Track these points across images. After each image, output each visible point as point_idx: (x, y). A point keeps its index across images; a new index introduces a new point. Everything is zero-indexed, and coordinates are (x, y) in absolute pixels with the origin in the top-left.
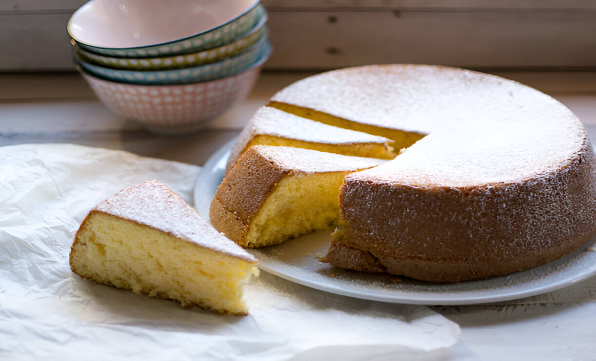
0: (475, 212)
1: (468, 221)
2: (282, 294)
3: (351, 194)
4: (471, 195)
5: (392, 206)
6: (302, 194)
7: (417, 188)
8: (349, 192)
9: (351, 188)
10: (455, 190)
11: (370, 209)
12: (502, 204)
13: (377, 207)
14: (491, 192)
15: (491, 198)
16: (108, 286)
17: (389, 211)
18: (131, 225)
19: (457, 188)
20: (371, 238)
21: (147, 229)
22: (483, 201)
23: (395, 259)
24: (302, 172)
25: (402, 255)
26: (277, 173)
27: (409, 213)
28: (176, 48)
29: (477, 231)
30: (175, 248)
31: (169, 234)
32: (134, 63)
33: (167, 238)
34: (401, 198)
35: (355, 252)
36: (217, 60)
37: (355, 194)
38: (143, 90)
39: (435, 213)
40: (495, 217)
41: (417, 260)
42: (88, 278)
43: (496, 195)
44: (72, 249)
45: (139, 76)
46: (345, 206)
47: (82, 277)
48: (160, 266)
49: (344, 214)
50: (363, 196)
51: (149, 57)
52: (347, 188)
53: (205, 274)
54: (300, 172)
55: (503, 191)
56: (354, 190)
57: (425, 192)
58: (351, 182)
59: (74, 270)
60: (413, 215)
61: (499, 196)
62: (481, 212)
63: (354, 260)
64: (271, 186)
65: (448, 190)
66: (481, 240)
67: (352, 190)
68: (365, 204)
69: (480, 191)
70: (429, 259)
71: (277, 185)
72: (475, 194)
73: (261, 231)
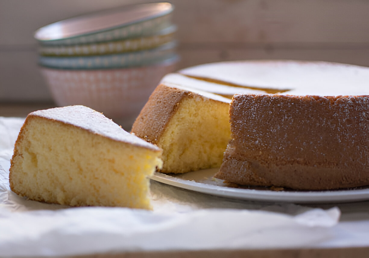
0: (341, 119)
1: (336, 127)
2: (183, 203)
3: (238, 108)
4: (336, 103)
5: (272, 114)
6: (199, 121)
7: (292, 97)
8: (237, 106)
9: (239, 103)
10: (324, 98)
11: (255, 119)
12: (362, 112)
13: (261, 116)
14: (353, 101)
15: (353, 106)
16: (39, 201)
17: (270, 120)
18: (58, 126)
19: (325, 97)
20: (256, 146)
21: (71, 130)
22: (347, 109)
23: (277, 165)
24: (200, 95)
25: (283, 160)
26: (179, 95)
27: (287, 120)
28: (109, 36)
29: (343, 136)
30: (93, 146)
31: (88, 132)
32: (77, 50)
33: (86, 135)
34: (280, 106)
35: (243, 163)
36: (138, 51)
37: (242, 108)
38: (84, 75)
39: (308, 118)
40: (358, 124)
41: (297, 164)
42: (23, 195)
43: (356, 104)
44: (12, 163)
45: (81, 62)
46: (234, 119)
47: (18, 194)
48: (81, 170)
49: (234, 127)
50: (248, 109)
51: (88, 44)
52: (235, 104)
53: (116, 172)
54: (198, 96)
55: (362, 100)
56: (242, 103)
57: (299, 99)
58: (238, 97)
59: (12, 188)
60: (291, 121)
61: (359, 105)
62: (346, 119)
63: (243, 172)
64: (174, 106)
65: (318, 98)
66: (348, 145)
67: (239, 104)
68: (251, 115)
69: (343, 99)
70: (306, 164)
71: (179, 104)
72: (339, 102)
73: (166, 155)
